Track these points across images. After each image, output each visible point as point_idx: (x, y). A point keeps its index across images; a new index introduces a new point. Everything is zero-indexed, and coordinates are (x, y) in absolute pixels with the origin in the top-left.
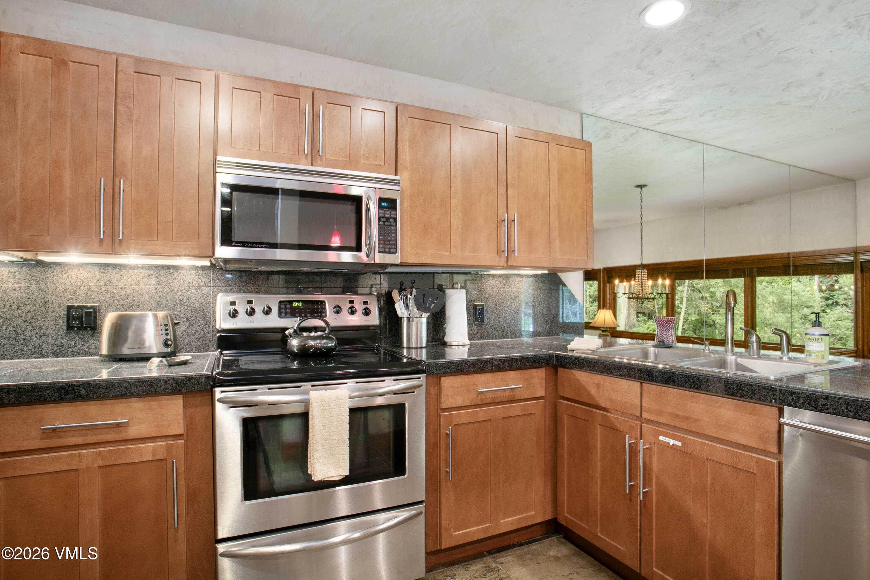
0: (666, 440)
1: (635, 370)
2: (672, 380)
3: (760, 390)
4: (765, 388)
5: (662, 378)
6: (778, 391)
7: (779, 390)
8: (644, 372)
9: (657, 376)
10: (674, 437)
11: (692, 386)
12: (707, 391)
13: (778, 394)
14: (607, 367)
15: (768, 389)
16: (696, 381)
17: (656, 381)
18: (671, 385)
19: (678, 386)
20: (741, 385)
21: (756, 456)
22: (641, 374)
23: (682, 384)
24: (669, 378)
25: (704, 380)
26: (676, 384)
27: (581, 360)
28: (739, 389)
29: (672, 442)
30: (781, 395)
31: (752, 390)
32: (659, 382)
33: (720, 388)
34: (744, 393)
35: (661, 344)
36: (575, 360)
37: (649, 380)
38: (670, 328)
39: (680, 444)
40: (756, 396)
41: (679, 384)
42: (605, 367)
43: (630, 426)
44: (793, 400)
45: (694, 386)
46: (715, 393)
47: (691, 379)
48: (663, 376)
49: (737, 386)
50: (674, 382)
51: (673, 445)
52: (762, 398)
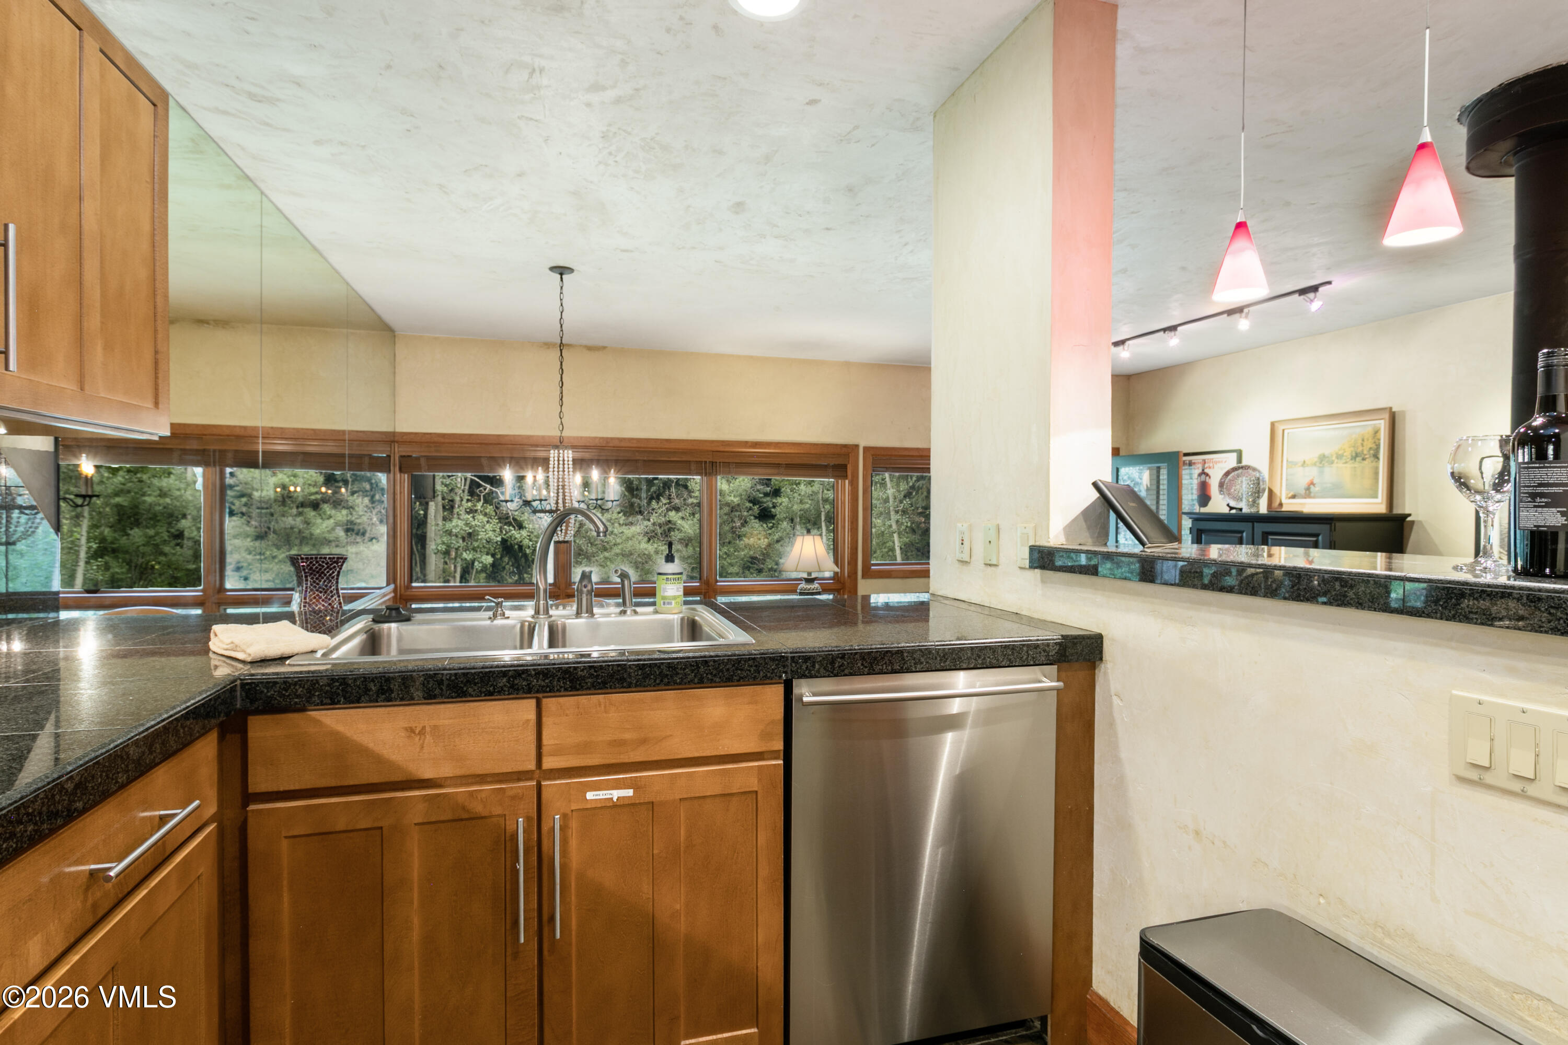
0: (602, 795)
1: (529, 675)
2: (617, 679)
3: (766, 664)
4: (773, 659)
5: (595, 679)
6: (789, 661)
7: (791, 657)
8: (553, 676)
9: (584, 678)
10: (617, 785)
11: (658, 681)
12: (685, 683)
13: (789, 664)
14: (446, 683)
15: (777, 660)
16: (664, 671)
17: (582, 688)
18: (615, 688)
19: (630, 687)
20: (740, 662)
21: (756, 764)
22: (544, 681)
23: (637, 682)
24: (612, 676)
25: (680, 667)
26: (625, 684)
27: (355, 680)
28: (737, 669)
29: (615, 794)
30: (794, 665)
31: (756, 666)
32: (589, 688)
33: (707, 674)
34: (744, 672)
35: (394, 613)
36: (329, 685)
37: (566, 690)
38: (333, 577)
39: (629, 793)
40: (761, 673)
41: (631, 683)
42: (440, 683)
43: (513, 798)
44: (807, 668)
45: (662, 681)
46: (698, 683)
47: (656, 669)
48: (598, 676)
49: (734, 665)
50: (622, 680)
51: (619, 798)
52: (769, 675)
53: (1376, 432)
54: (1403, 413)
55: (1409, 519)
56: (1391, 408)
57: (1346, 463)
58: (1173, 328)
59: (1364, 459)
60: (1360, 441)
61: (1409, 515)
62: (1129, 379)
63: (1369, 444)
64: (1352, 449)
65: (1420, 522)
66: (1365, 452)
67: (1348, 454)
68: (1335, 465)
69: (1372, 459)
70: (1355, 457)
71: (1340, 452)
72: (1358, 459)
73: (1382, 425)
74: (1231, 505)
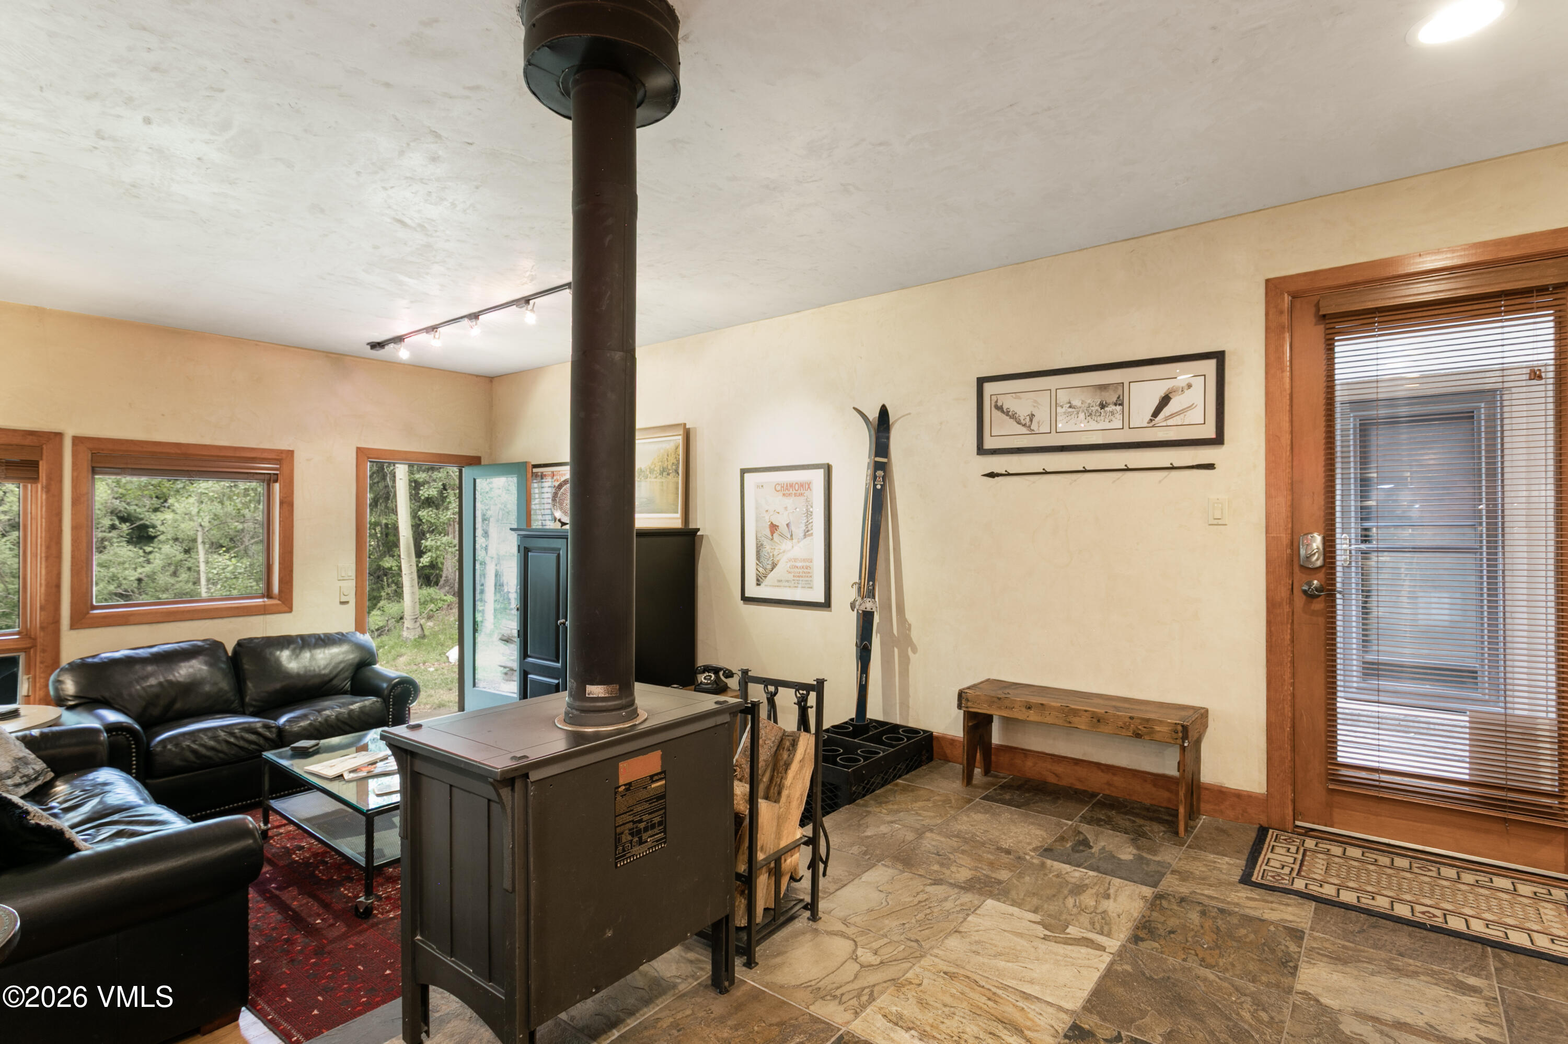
53: (677, 448)
54: (695, 428)
55: (699, 533)
56: (685, 424)
57: (656, 478)
58: (475, 316)
59: (668, 474)
60: (666, 456)
61: (698, 530)
62: (491, 381)
63: (672, 460)
64: (660, 463)
65: (707, 536)
66: (669, 467)
67: (657, 469)
68: (649, 480)
69: (674, 474)
70: (663, 471)
71: (652, 467)
72: (665, 474)
73: (680, 439)
74: (563, 520)
